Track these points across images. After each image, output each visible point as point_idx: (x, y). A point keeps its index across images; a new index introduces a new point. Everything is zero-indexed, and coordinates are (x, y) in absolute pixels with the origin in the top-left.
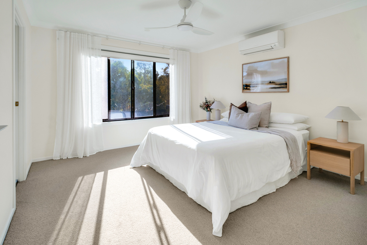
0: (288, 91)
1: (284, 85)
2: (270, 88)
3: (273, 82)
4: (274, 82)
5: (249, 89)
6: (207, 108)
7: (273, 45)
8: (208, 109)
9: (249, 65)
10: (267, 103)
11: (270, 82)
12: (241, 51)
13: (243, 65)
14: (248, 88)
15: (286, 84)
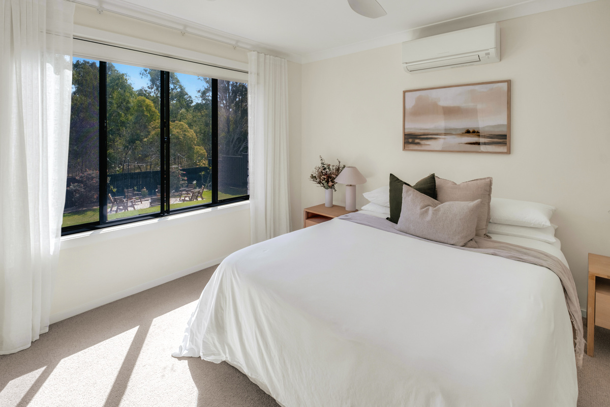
0: (509, 152)
1: (502, 139)
2: (466, 144)
3: (474, 132)
4: (476, 130)
5: (418, 144)
6: (328, 182)
7: (482, 54)
8: (330, 184)
9: (418, 93)
10: (481, 179)
11: (468, 132)
12: (406, 63)
13: (405, 92)
14: (417, 141)
15: (504, 137)
